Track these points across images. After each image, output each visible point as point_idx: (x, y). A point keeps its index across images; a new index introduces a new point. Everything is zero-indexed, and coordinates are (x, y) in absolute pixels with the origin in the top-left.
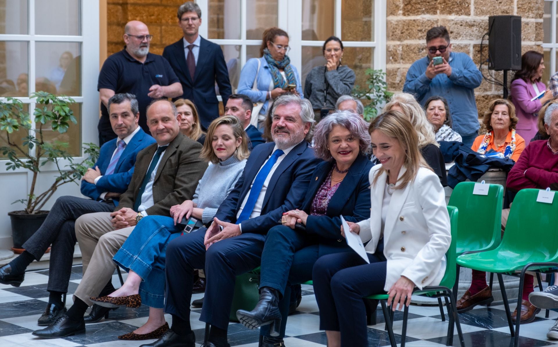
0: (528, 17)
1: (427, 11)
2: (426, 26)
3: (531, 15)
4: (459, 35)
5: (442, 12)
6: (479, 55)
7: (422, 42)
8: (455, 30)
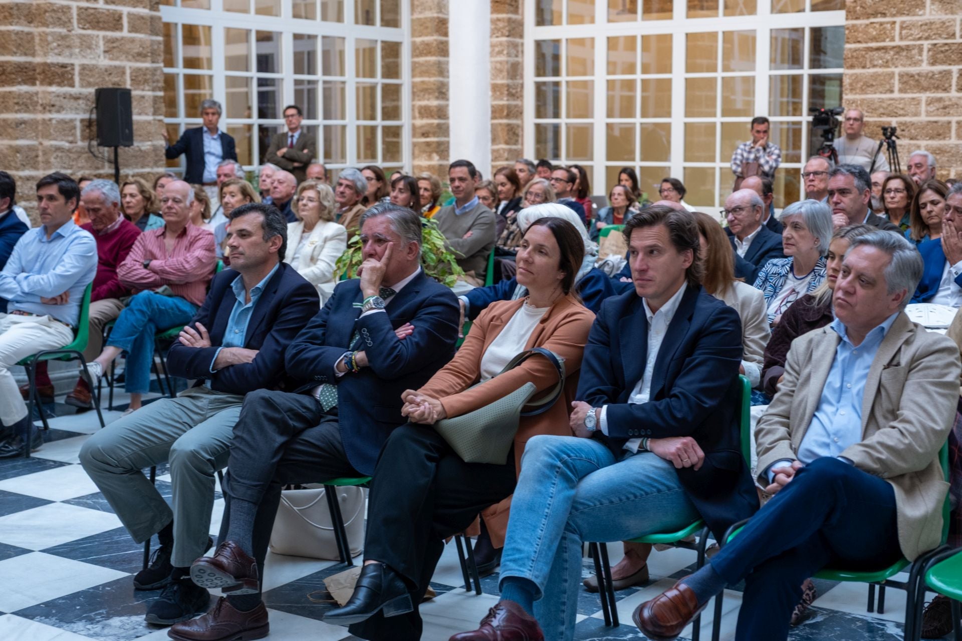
0: (143, 90)
1: (25, 82)
3: (147, 88)
4: (62, 109)
5: (42, 84)
6: (88, 131)
7: (19, 116)
8: (56, 103)
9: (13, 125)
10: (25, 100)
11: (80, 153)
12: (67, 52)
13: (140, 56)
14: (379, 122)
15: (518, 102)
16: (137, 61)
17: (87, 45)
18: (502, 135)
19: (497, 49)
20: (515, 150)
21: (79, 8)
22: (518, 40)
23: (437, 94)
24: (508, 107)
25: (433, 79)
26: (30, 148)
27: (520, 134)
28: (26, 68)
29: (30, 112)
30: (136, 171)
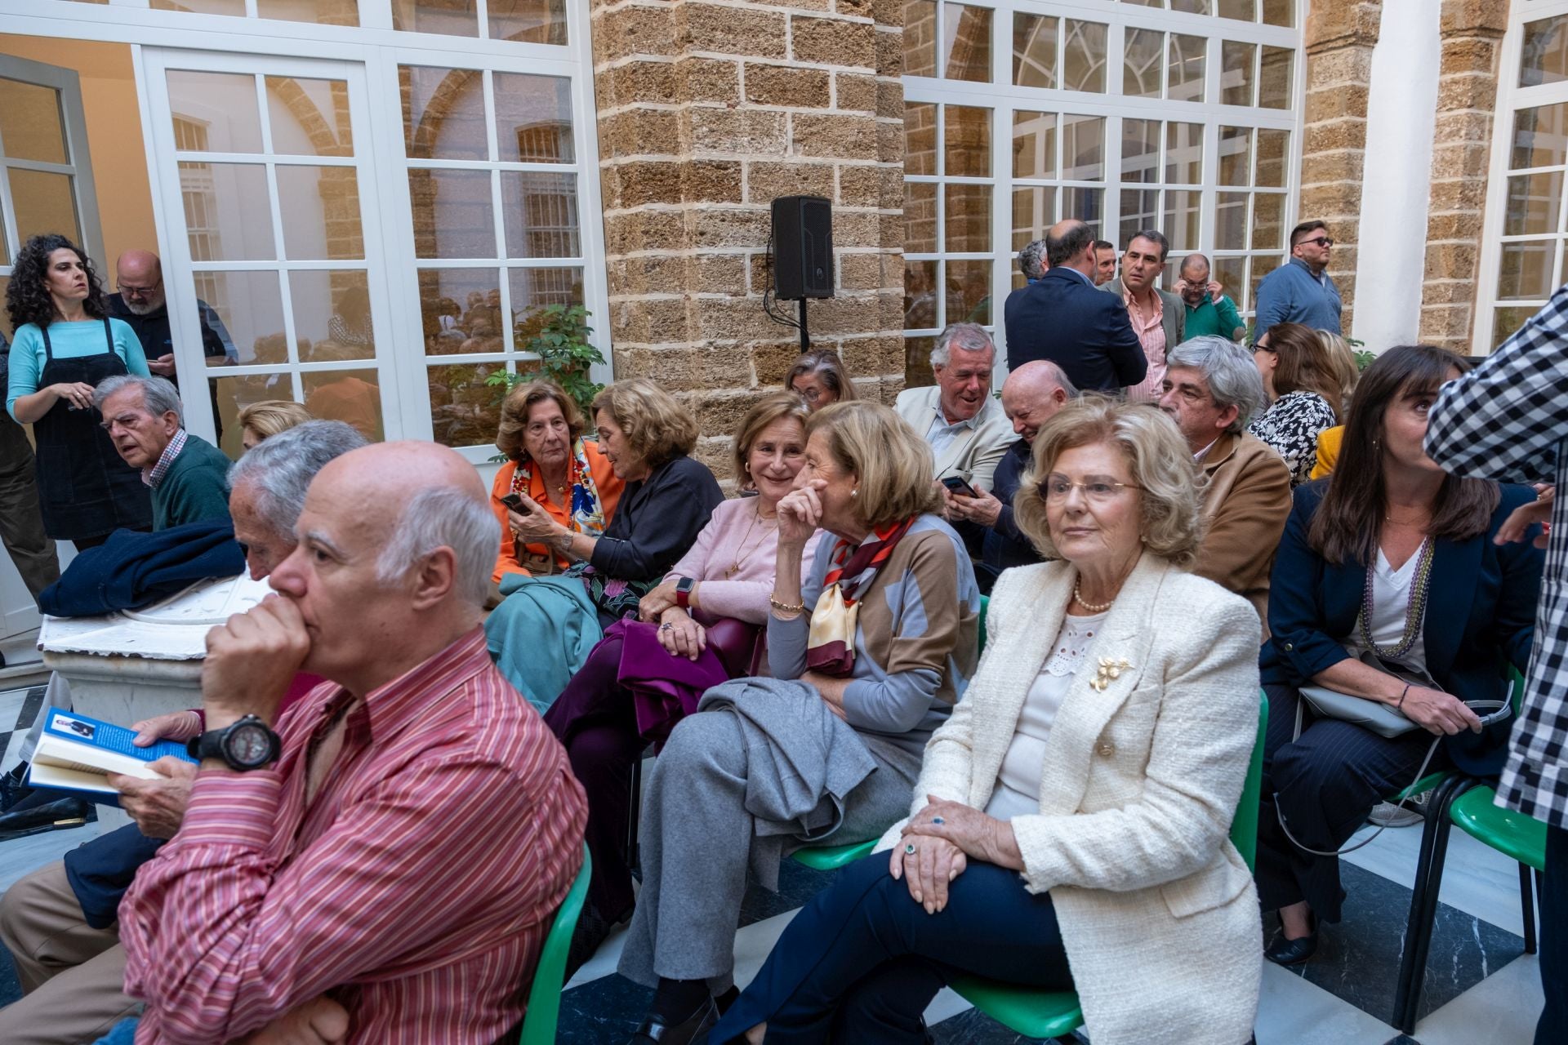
0: (863, 204)
1: (660, 198)
2: (657, 225)
3: (870, 201)
4: (718, 239)
5: (687, 200)
6: (764, 274)
7: (649, 253)
8: (709, 229)
9: (642, 270)
10: (659, 227)
11: (750, 312)
12: (727, 142)
13: (859, 148)
14: (1248, 251)
15: (1477, 212)
16: (852, 156)
17: (762, 129)
18: (1445, 262)
19: (1448, 129)
20: (1465, 286)
21: (749, 67)
22: (1485, 113)
23: (1341, 205)
24: (1461, 218)
25: (1335, 183)
26: (671, 306)
27: (1475, 261)
28: (662, 174)
29: (669, 246)
30: (849, 336)
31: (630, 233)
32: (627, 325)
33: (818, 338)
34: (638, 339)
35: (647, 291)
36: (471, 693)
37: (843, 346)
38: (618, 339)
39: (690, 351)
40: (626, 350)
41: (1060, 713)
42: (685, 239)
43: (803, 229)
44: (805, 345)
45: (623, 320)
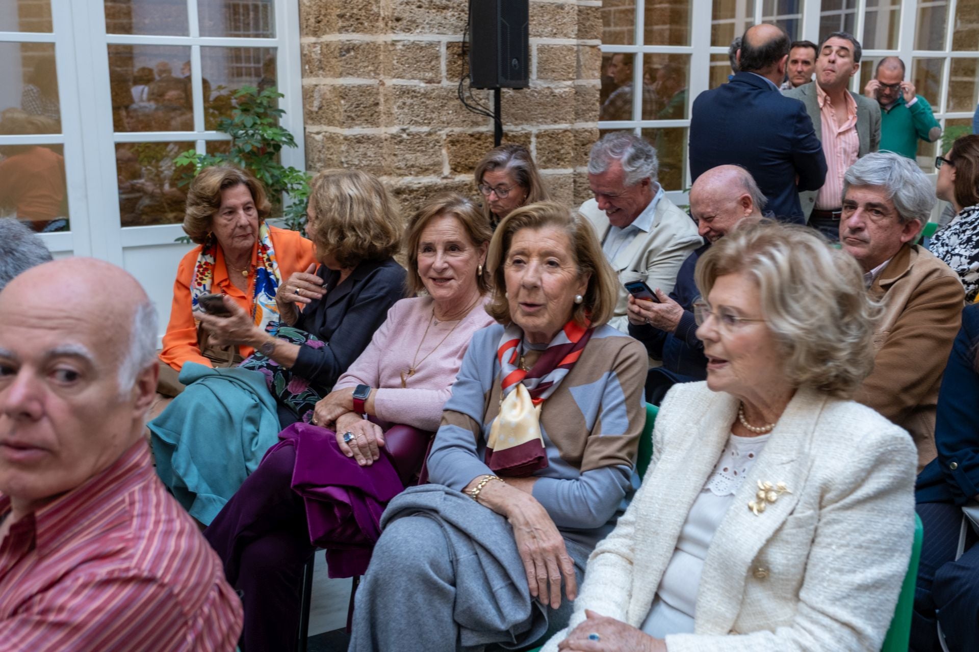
2: (352, 8)
4: (414, 25)
6: (460, 62)
7: (344, 37)
8: (405, 15)
9: (337, 53)
10: (355, 11)
11: (444, 99)
14: (948, 52)
26: (364, 91)
29: (364, 31)
30: (544, 127)
31: (325, 15)
32: (320, 108)
33: (512, 127)
34: (330, 123)
35: (341, 75)
36: (132, 503)
37: (537, 136)
38: (310, 122)
39: (383, 137)
40: (318, 133)
41: (718, 534)
42: (381, 24)
43: (499, 18)
44: (499, 133)
45: (316, 104)
